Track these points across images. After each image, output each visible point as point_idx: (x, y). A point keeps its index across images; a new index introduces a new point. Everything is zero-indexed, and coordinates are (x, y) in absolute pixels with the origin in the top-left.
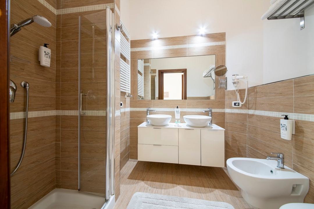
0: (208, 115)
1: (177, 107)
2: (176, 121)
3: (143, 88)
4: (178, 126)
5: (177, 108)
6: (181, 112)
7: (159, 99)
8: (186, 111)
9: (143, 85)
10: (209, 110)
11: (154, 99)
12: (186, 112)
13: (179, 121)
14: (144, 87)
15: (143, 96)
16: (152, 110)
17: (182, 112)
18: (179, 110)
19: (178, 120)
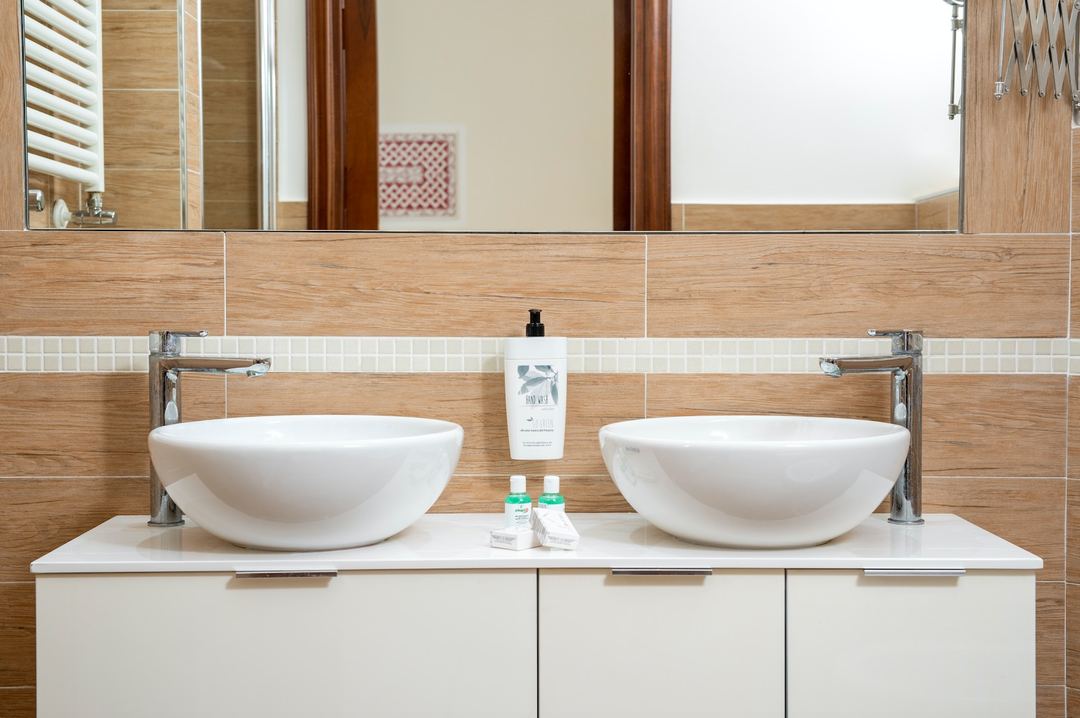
0: (874, 409)
1: (535, 316)
2: (519, 483)
3: (95, 75)
4: (538, 546)
5: (535, 329)
6: (573, 379)
7: (322, 226)
8: (633, 369)
9: (95, 36)
10: (884, 348)
11: (253, 222)
12: (636, 379)
13: (552, 484)
14: (111, 63)
15: (96, 178)
16: (222, 366)
17: (594, 379)
18: (555, 352)
19: (535, 471)
